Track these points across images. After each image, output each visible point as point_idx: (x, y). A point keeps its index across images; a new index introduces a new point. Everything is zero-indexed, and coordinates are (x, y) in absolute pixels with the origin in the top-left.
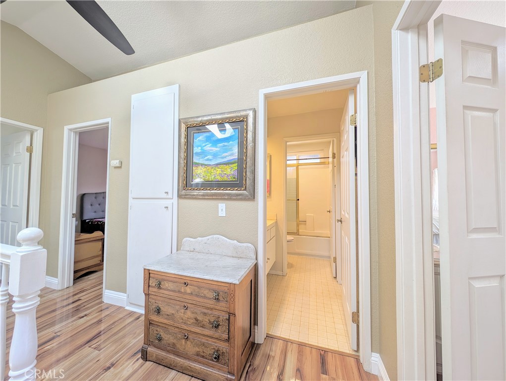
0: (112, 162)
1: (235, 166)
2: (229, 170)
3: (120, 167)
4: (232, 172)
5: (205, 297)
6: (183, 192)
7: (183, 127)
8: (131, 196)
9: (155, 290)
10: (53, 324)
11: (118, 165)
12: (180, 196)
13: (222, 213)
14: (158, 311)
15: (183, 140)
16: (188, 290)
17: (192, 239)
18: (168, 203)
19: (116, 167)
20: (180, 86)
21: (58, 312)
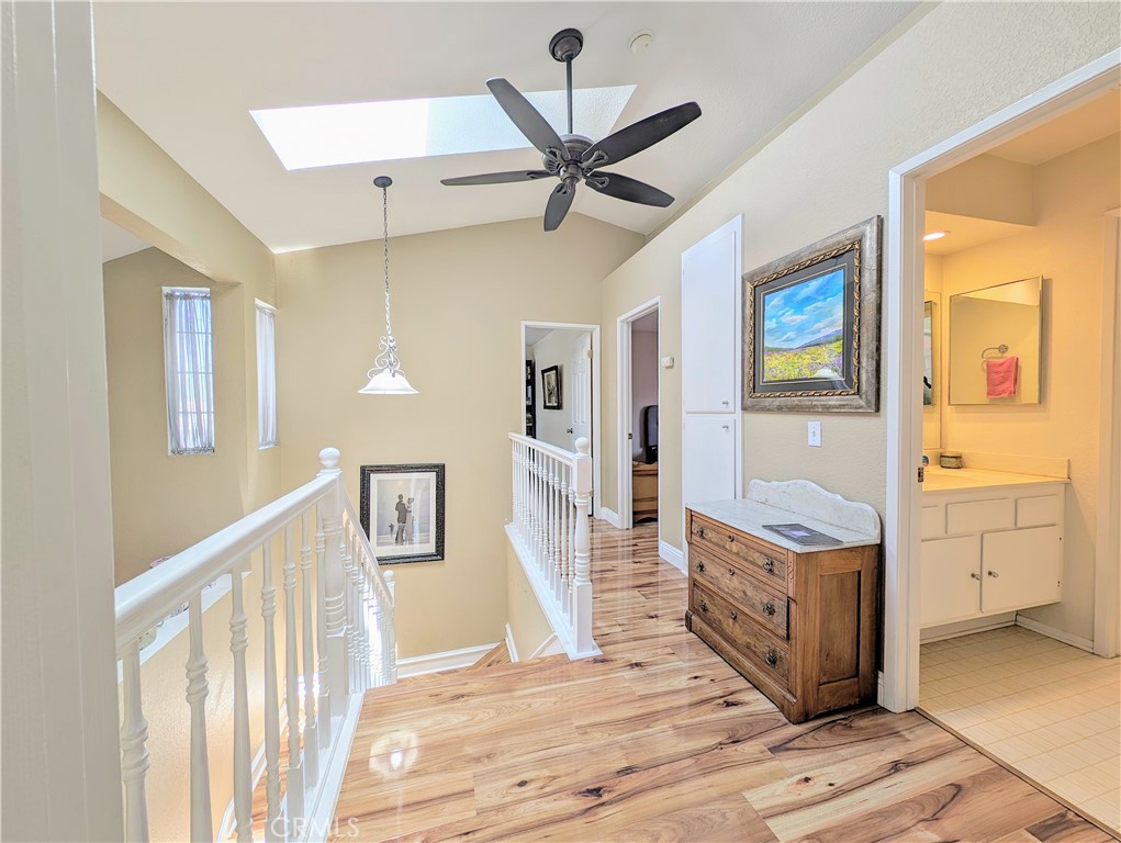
0: (664, 361)
1: (837, 347)
2: (826, 356)
3: (671, 367)
4: (832, 359)
5: (753, 563)
6: (749, 402)
7: (749, 286)
8: (685, 408)
9: (699, 539)
10: (615, 558)
11: (669, 364)
12: (744, 409)
13: (814, 440)
14: (702, 567)
15: (749, 311)
16: (734, 547)
17: (763, 483)
18: (728, 420)
19: (667, 368)
20: (743, 216)
21: (620, 549)
